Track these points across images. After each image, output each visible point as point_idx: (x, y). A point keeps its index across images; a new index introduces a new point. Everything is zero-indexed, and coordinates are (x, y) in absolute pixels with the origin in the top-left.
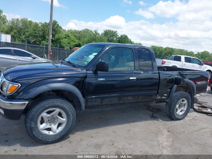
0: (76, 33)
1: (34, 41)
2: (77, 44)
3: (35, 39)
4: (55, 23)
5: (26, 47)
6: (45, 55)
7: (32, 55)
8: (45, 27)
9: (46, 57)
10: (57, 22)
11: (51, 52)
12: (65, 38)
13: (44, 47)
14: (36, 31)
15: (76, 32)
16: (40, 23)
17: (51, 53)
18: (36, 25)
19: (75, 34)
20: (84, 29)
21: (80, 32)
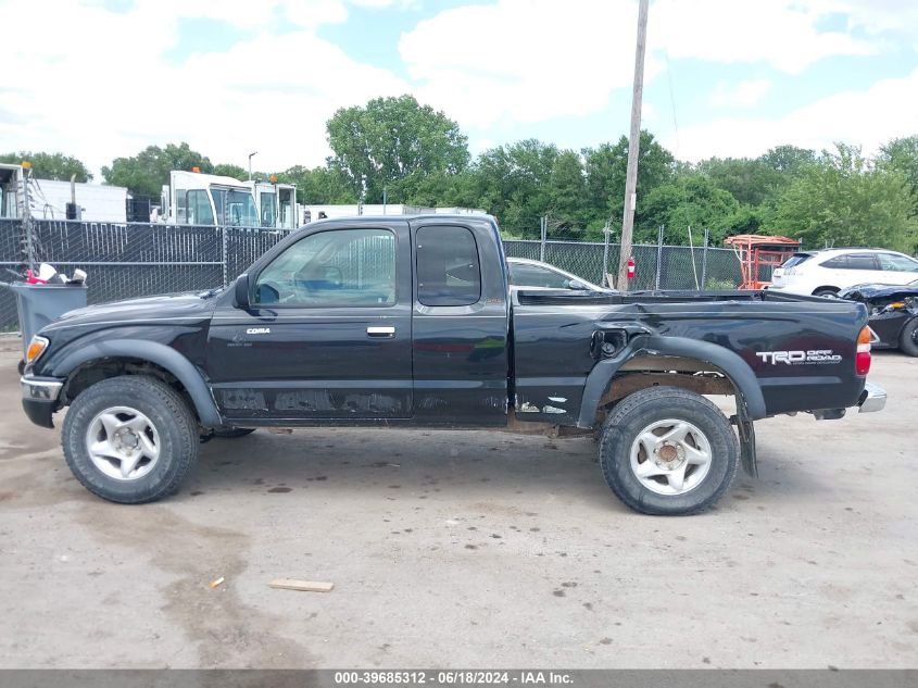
0: (736, 174)
1: (562, 226)
2: (741, 223)
3: (566, 217)
4: (645, 140)
5: (542, 250)
6: (610, 278)
7: (570, 279)
8: (603, 165)
9: (611, 284)
10: (652, 137)
11: (630, 264)
12: (691, 200)
13: (604, 246)
14: (569, 188)
15: (734, 167)
16: (584, 151)
17: (632, 269)
18: (570, 161)
19: (730, 177)
20: (774, 150)
21: (752, 167)
